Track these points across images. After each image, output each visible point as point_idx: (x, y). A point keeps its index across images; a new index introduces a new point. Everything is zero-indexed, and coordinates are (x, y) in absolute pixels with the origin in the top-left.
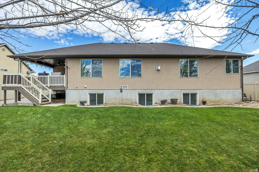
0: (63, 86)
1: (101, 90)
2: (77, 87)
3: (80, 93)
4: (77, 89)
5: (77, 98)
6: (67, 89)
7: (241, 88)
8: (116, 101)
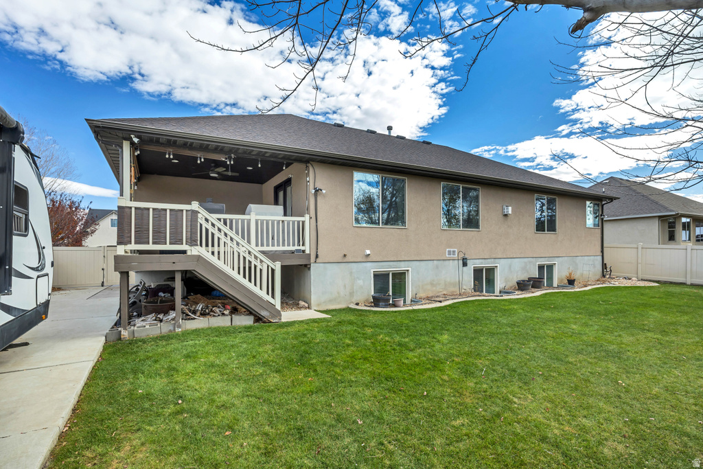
0: (304, 251)
1: (403, 262)
2: (345, 255)
3: (351, 273)
4: (344, 259)
5: (345, 286)
6: (318, 260)
7: (601, 254)
8: (434, 288)
